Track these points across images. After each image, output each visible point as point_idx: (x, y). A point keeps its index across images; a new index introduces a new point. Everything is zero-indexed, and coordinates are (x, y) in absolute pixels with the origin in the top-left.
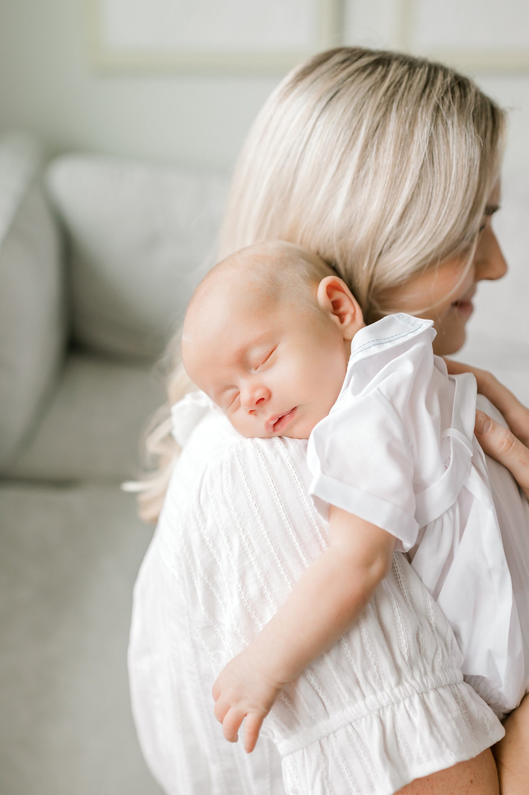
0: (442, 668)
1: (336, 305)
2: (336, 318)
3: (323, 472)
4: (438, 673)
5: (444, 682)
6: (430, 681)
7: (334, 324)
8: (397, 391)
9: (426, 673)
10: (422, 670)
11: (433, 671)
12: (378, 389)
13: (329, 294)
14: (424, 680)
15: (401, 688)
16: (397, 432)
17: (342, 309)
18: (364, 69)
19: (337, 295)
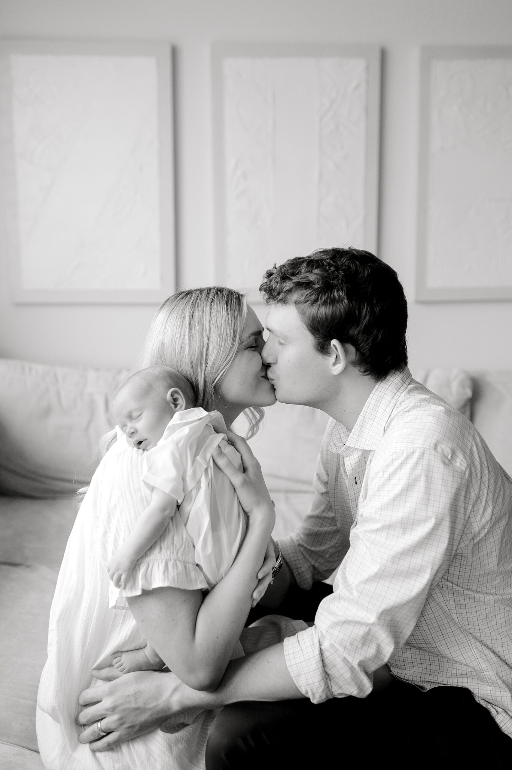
0: (182, 554)
1: (175, 400)
2: (173, 406)
3: (148, 471)
4: (179, 555)
5: (181, 559)
6: (174, 556)
7: (171, 408)
8: (180, 440)
9: (173, 553)
10: (172, 552)
11: (177, 553)
12: (173, 439)
13: (172, 395)
14: (171, 555)
15: (160, 555)
16: (178, 456)
17: (178, 402)
18: (183, 298)
19: (176, 396)
